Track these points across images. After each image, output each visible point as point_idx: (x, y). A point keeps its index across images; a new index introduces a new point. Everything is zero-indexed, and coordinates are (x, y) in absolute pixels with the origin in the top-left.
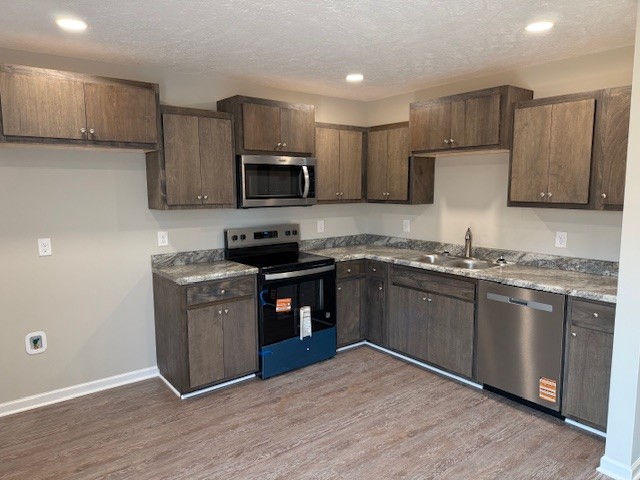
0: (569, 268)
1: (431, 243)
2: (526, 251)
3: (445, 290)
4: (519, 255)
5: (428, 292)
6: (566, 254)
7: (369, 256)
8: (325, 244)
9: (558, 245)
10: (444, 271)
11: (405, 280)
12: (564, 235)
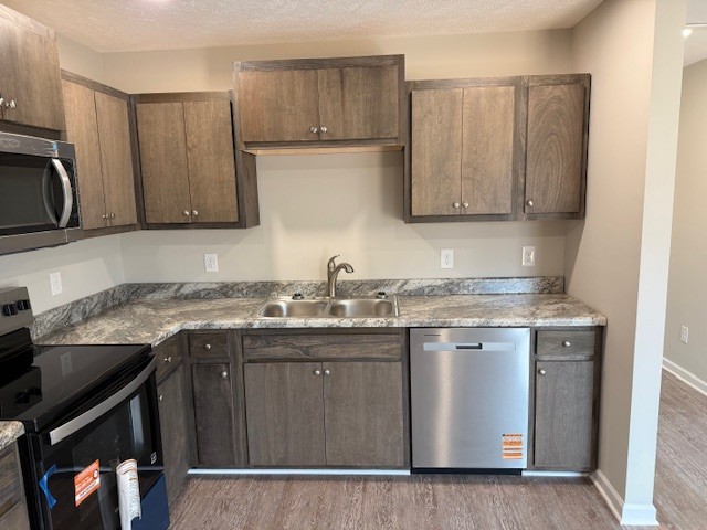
0: (462, 291)
1: (265, 284)
2: (406, 278)
3: (354, 352)
4: (399, 284)
5: (320, 360)
6: (455, 275)
7: (192, 325)
8: (69, 317)
9: (443, 266)
10: (350, 325)
11: (279, 350)
12: (450, 252)
